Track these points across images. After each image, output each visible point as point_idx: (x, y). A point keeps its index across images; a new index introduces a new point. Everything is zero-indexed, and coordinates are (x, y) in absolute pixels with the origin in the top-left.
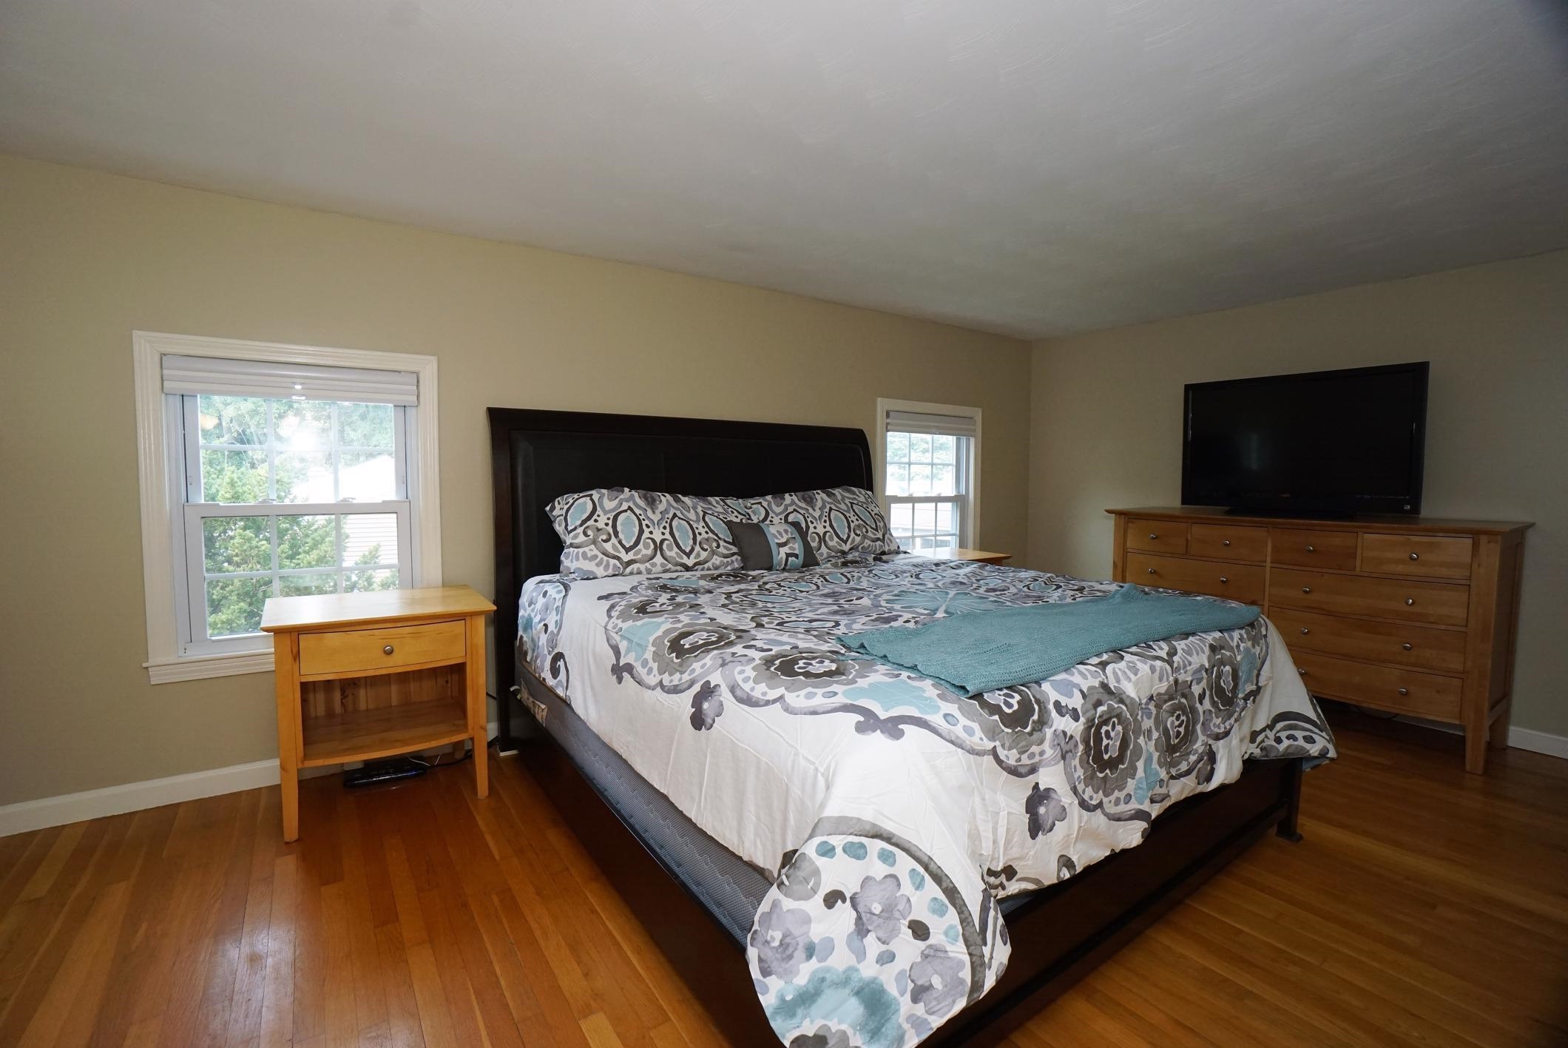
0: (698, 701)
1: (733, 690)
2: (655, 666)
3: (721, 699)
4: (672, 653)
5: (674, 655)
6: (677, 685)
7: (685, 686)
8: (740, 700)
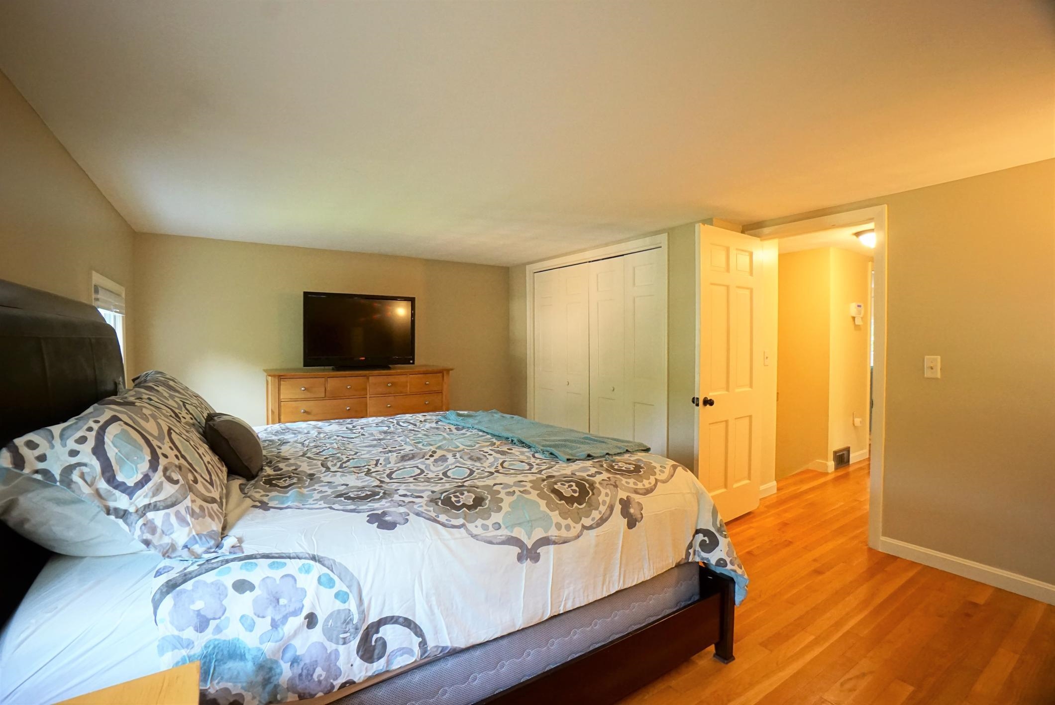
0: (625, 513)
1: (636, 492)
2: (569, 521)
3: (637, 501)
4: (573, 505)
5: (576, 504)
6: (602, 517)
7: (608, 512)
8: (645, 494)
